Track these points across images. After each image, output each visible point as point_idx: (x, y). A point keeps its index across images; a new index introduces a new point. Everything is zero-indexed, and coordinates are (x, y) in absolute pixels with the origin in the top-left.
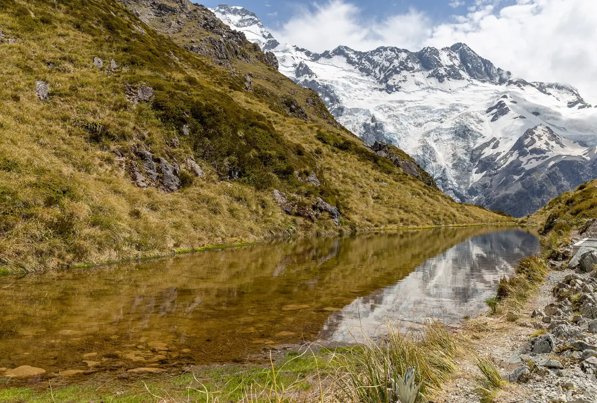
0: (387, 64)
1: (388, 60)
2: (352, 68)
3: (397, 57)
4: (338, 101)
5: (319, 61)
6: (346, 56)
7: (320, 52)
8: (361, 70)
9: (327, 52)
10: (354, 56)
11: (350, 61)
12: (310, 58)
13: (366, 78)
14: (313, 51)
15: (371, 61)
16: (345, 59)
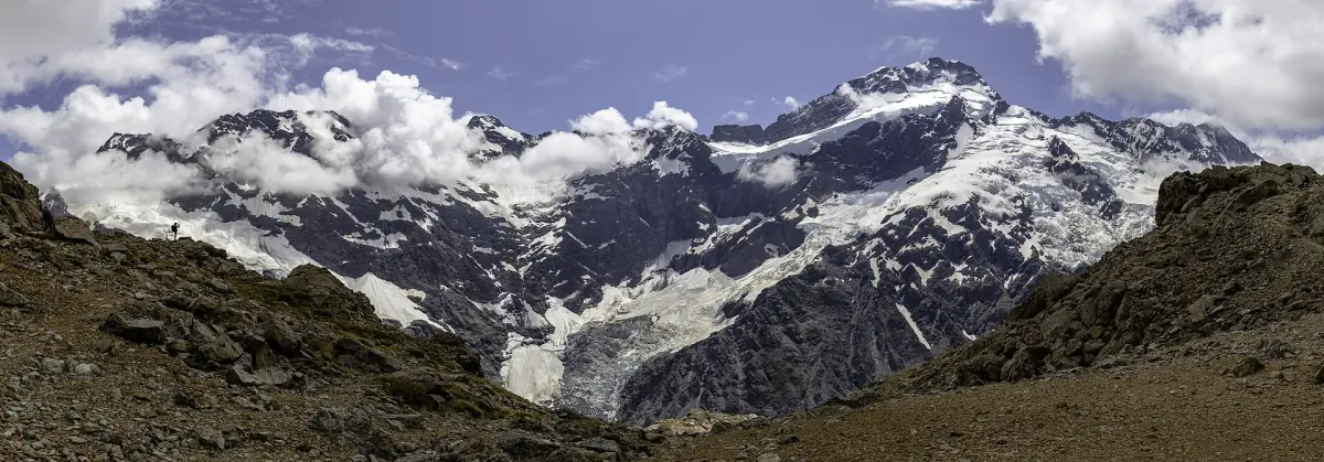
0: (1144, 140)
1: (1144, 135)
2: (1103, 141)
3: (1154, 132)
4: (1111, 192)
5: (1060, 128)
6: (1093, 124)
7: (1061, 117)
8: (1113, 143)
9: (1067, 118)
10: (1103, 126)
11: (1098, 132)
12: (1048, 125)
13: (1121, 155)
14: (1051, 116)
15: (1124, 134)
16: (1092, 129)
